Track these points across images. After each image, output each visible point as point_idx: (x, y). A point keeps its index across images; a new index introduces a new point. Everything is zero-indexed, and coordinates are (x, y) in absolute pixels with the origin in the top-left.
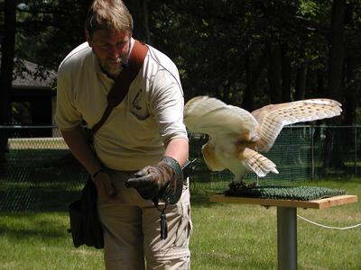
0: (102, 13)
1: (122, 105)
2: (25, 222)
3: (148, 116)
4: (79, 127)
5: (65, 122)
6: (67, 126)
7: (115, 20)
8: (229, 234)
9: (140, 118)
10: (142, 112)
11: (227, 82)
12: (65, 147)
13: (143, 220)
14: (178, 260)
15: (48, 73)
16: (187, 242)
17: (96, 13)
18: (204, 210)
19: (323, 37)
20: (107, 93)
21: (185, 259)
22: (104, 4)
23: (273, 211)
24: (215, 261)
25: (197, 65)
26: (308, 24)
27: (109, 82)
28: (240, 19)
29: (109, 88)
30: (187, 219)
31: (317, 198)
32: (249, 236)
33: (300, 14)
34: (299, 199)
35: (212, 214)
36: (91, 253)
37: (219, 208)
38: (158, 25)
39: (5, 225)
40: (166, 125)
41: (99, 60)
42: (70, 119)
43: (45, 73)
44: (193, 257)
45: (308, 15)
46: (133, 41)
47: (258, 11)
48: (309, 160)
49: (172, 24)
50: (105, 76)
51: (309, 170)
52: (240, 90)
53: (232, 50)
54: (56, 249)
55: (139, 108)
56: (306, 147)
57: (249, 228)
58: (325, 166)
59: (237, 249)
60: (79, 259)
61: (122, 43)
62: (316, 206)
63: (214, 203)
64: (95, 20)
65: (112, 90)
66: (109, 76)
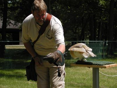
0: (37, 5)
1: (43, 34)
2: (11, 73)
3: (52, 38)
4: (29, 42)
5: (24, 40)
6: (26, 41)
7: (41, 7)
8: (77, 76)
9: (49, 39)
10: (50, 37)
11: (76, 27)
12: (25, 48)
13: (50, 72)
14: (61, 85)
15: (18, 24)
16: (64, 79)
17: (35, 5)
18: (69, 69)
19: (107, 12)
20: (38, 31)
21: (63, 85)
22: (38, 2)
23: (91, 69)
24: (72, 85)
25: (66, 21)
26: (102, 8)
27: (39, 27)
28: (80, 6)
29: (39, 29)
30: (64, 72)
31: (105, 65)
32: (83, 77)
33: (100, 5)
34: (100, 65)
35: (71, 70)
36: (32, 83)
37: (73, 68)
38: (54, 8)
39: (4, 74)
40: (58, 40)
41: (36, 20)
42: (26, 39)
43: (17, 24)
44: (65, 84)
45: (102, 5)
46: (47, 14)
47: (86, 4)
48: (103, 52)
49: (58, 8)
50: (38, 25)
51: (102, 56)
52: (80, 29)
53: (78, 16)
54: (21, 81)
55: (49, 35)
56: (102, 48)
57: (83, 74)
58: (108, 54)
59: (79, 81)
60: (28, 85)
61: (43, 15)
62: (105, 67)
63: (72, 66)
64: (35, 7)
65: (40, 30)
66: (39, 25)
